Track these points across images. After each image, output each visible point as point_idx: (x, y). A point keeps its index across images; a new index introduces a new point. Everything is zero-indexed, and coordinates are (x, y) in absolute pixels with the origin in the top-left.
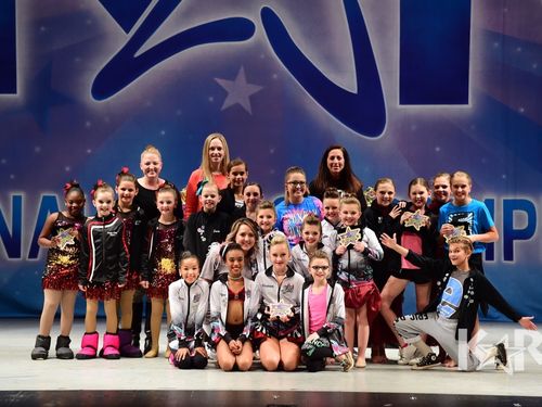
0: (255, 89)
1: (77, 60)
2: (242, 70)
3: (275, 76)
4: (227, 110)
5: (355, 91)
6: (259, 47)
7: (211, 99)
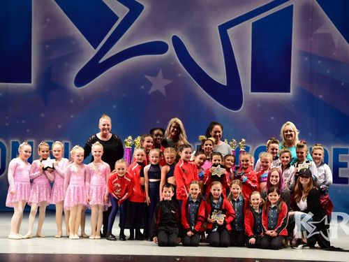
0: (168, 82)
1: (66, 64)
2: (161, 71)
3: (179, 75)
4: (152, 93)
5: (226, 84)
6: (171, 58)
7: (143, 87)
